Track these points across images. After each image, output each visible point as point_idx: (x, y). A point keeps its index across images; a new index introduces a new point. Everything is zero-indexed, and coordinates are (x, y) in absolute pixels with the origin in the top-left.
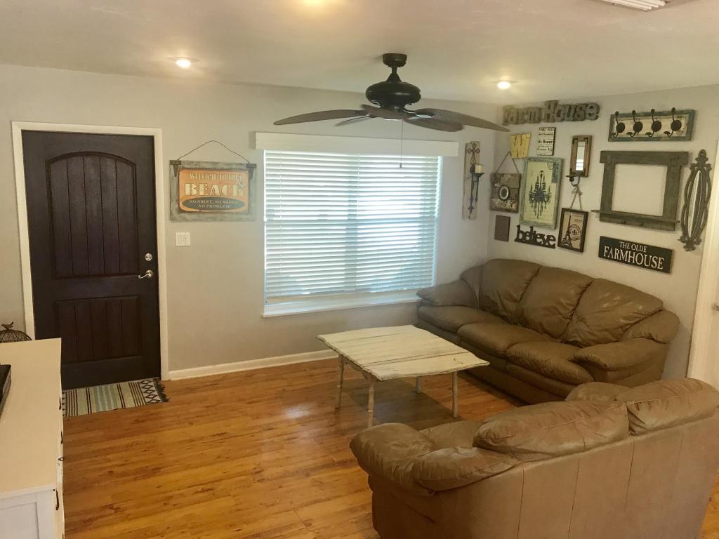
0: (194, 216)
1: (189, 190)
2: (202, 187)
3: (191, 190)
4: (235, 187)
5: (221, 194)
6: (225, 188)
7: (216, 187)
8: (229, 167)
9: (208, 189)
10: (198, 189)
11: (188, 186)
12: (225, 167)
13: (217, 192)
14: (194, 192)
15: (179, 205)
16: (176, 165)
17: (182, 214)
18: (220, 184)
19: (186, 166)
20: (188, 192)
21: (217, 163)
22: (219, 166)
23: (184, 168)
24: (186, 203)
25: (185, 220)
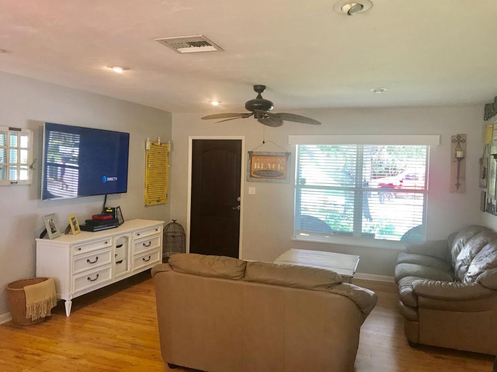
0: (257, 180)
1: (256, 166)
2: (262, 165)
3: (257, 167)
4: (279, 165)
5: (272, 168)
6: (274, 166)
7: (269, 165)
8: (276, 154)
9: (265, 166)
10: (260, 166)
11: (256, 164)
12: (274, 154)
13: (270, 168)
14: (259, 167)
15: (251, 173)
16: (250, 154)
17: (252, 178)
18: (272, 163)
19: (255, 154)
20: (255, 168)
21: (270, 152)
22: (271, 154)
23: (254, 155)
24: (255, 173)
25: (253, 181)
